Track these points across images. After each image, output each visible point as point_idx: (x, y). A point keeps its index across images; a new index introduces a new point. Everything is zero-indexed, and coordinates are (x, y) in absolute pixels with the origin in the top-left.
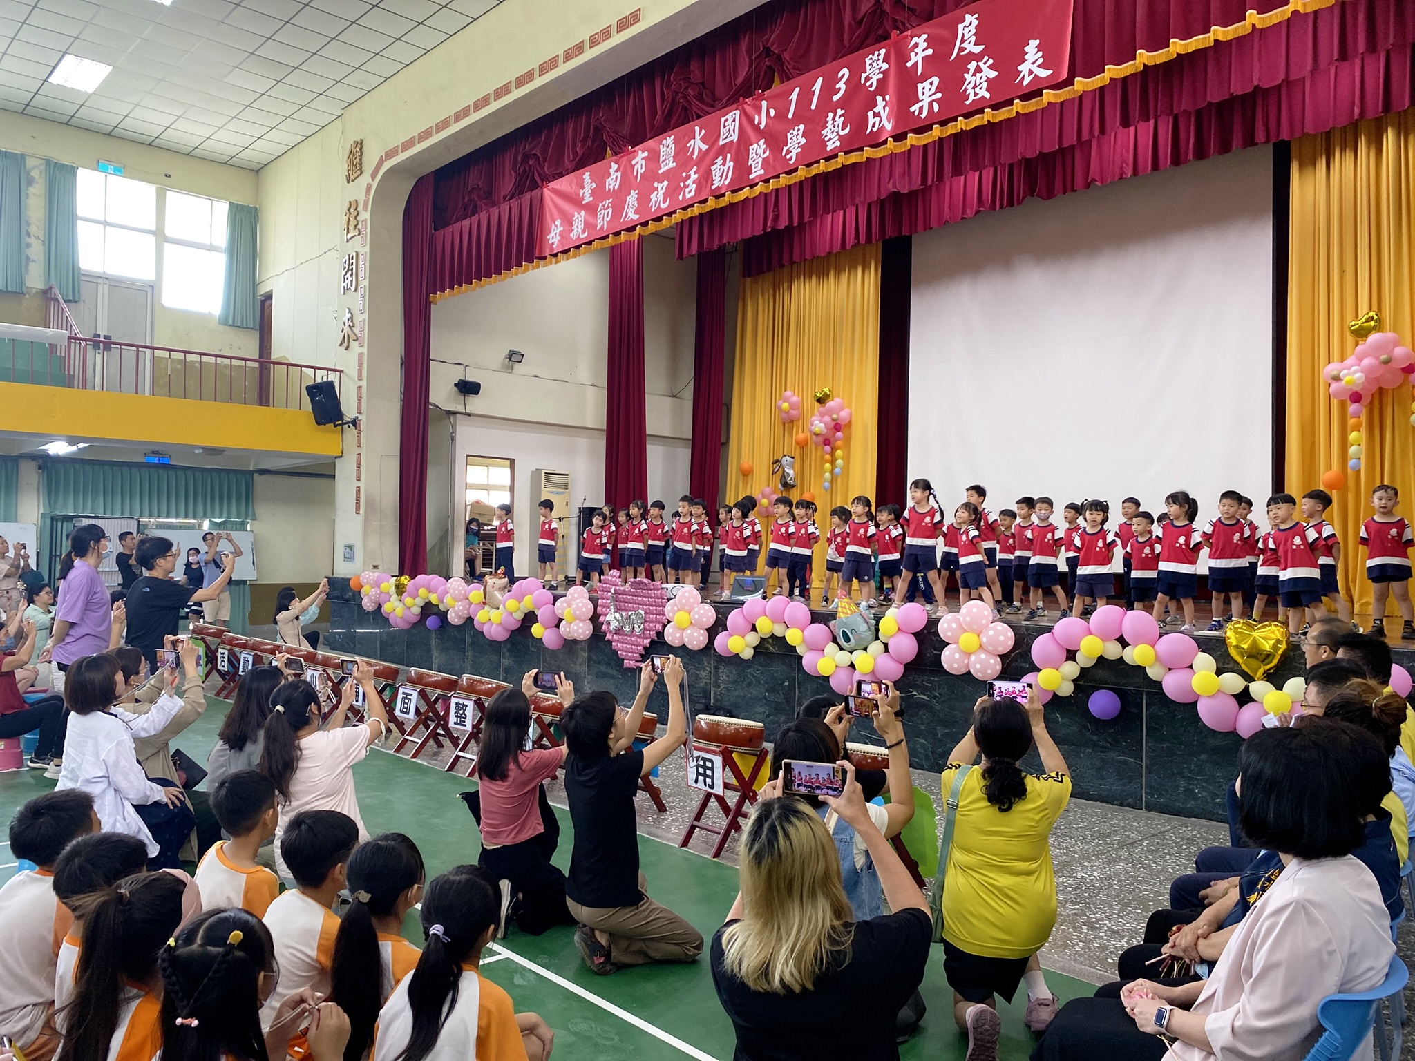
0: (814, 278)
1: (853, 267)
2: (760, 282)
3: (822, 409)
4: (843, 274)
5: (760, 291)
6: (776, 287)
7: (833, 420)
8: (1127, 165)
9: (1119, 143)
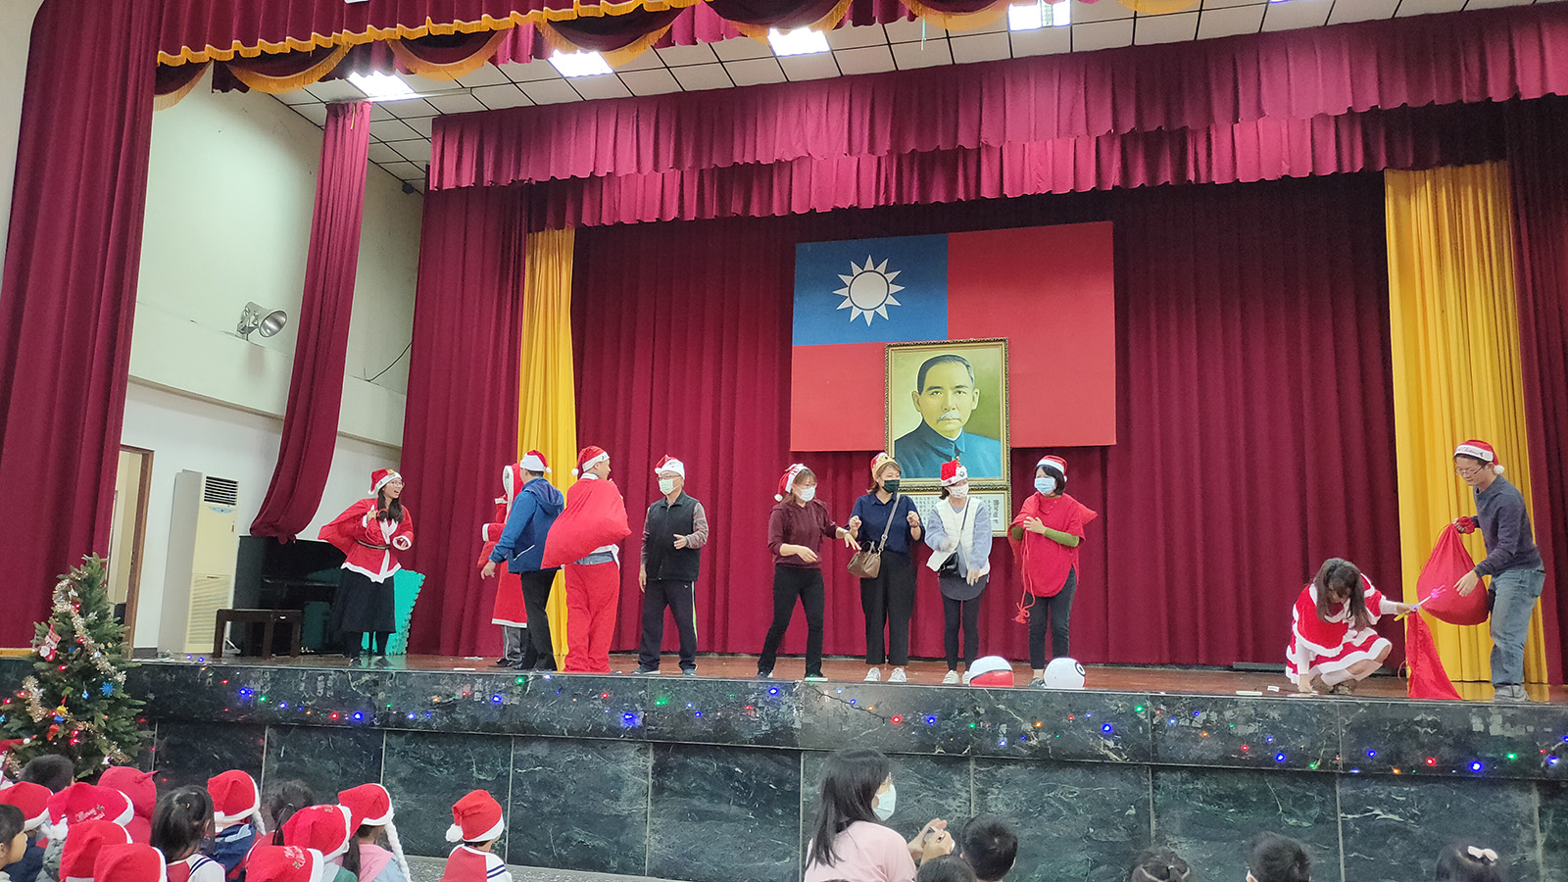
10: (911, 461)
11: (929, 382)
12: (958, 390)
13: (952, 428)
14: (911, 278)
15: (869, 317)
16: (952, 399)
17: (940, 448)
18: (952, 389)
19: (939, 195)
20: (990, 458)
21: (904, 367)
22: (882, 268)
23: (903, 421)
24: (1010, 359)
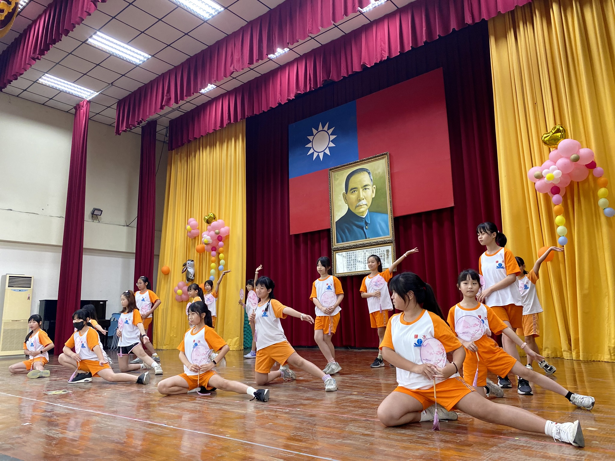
0: (208, 148)
1: (229, 140)
2: (179, 154)
3: (209, 227)
4: (224, 143)
5: (179, 158)
6: (188, 156)
7: (216, 234)
8: (385, 52)
9: (379, 38)
10: (344, 233)
11: (351, 186)
12: (365, 187)
13: (363, 211)
14: (339, 130)
16: (362, 194)
18: (362, 188)
20: (383, 224)
21: (338, 180)
23: (339, 210)
24: (390, 164)
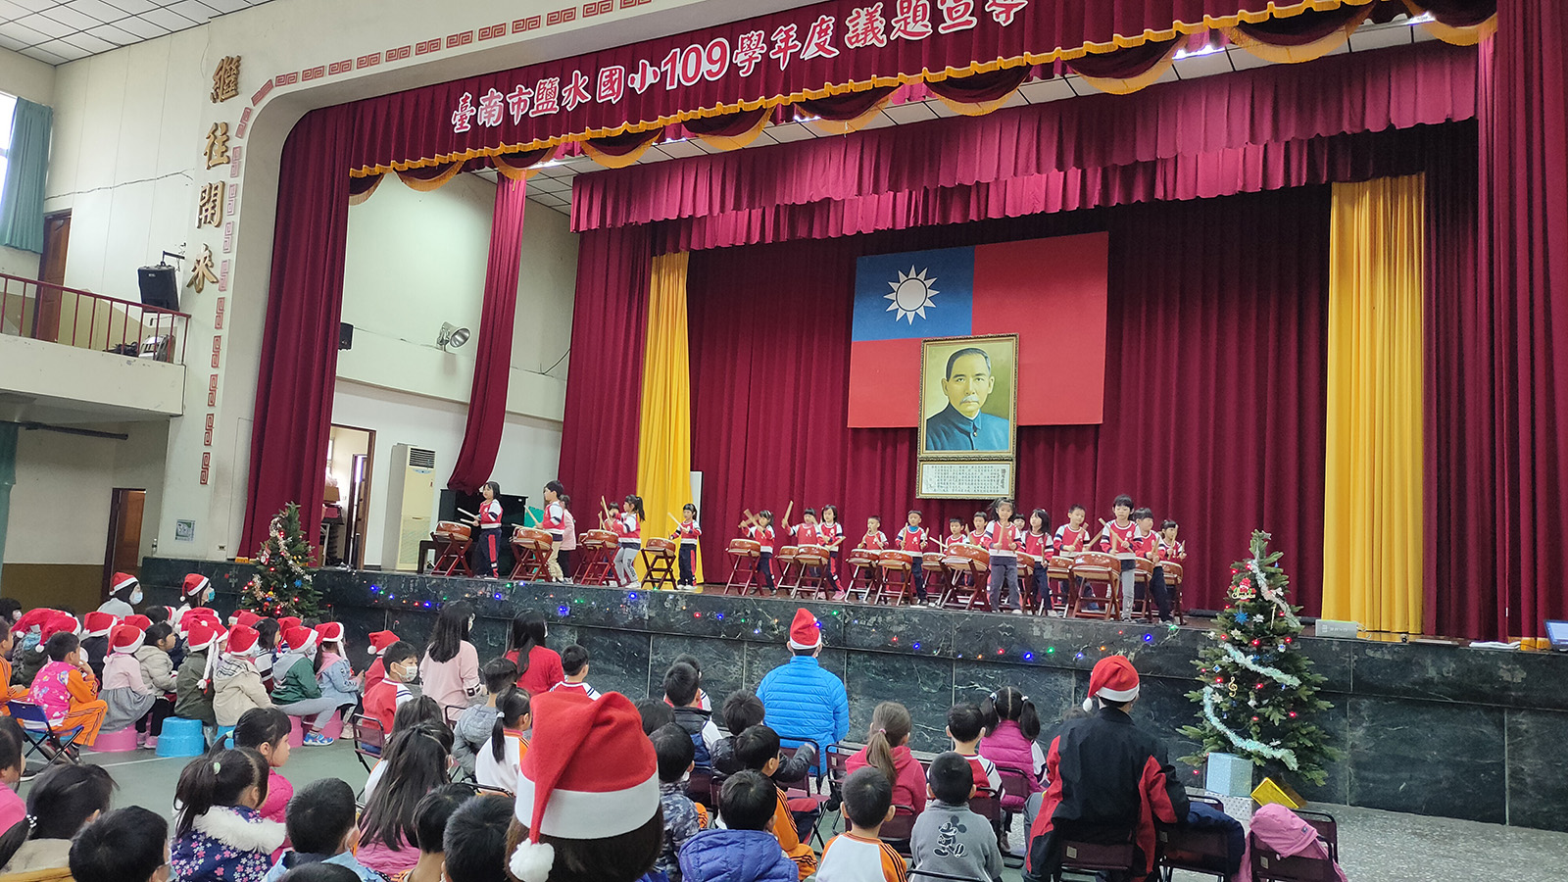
10: (939, 437)
11: (956, 370)
12: (978, 377)
13: (972, 410)
14: (945, 284)
15: (911, 317)
16: (973, 385)
17: (960, 425)
18: (973, 377)
19: (955, 218)
20: (1001, 434)
21: (936, 358)
22: (922, 276)
23: (934, 403)
24: (1020, 351)
